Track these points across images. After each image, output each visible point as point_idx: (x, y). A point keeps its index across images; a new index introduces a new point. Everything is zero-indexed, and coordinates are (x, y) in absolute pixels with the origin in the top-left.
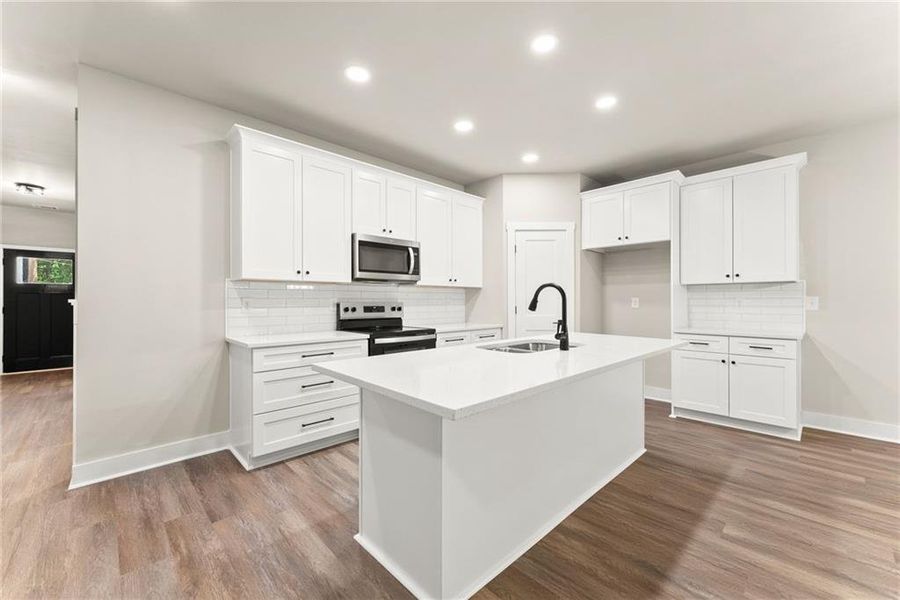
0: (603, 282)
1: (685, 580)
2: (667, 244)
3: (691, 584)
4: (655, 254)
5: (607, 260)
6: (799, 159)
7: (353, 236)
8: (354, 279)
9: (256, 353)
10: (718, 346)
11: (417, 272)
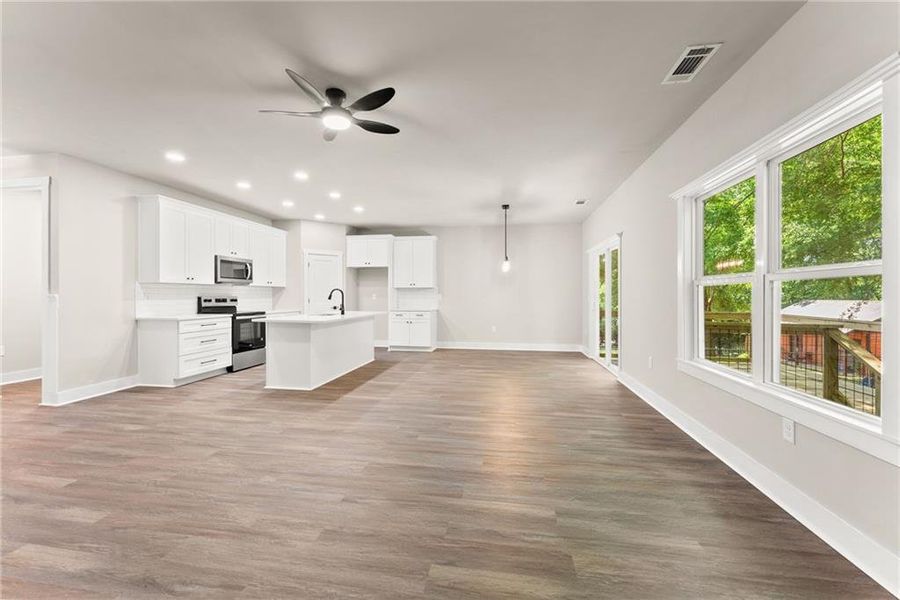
0: (358, 285)
2: (386, 268)
4: (381, 272)
5: (359, 273)
6: (434, 238)
7: (216, 257)
8: (216, 281)
9: (181, 323)
10: (406, 316)
11: (251, 278)
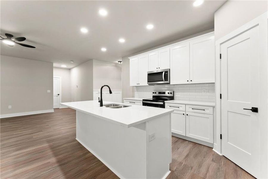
1: (55, 169)
3: (53, 170)
8: (148, 84)
